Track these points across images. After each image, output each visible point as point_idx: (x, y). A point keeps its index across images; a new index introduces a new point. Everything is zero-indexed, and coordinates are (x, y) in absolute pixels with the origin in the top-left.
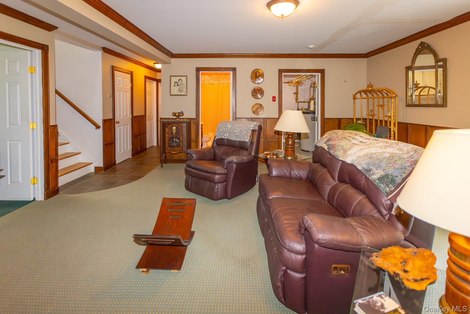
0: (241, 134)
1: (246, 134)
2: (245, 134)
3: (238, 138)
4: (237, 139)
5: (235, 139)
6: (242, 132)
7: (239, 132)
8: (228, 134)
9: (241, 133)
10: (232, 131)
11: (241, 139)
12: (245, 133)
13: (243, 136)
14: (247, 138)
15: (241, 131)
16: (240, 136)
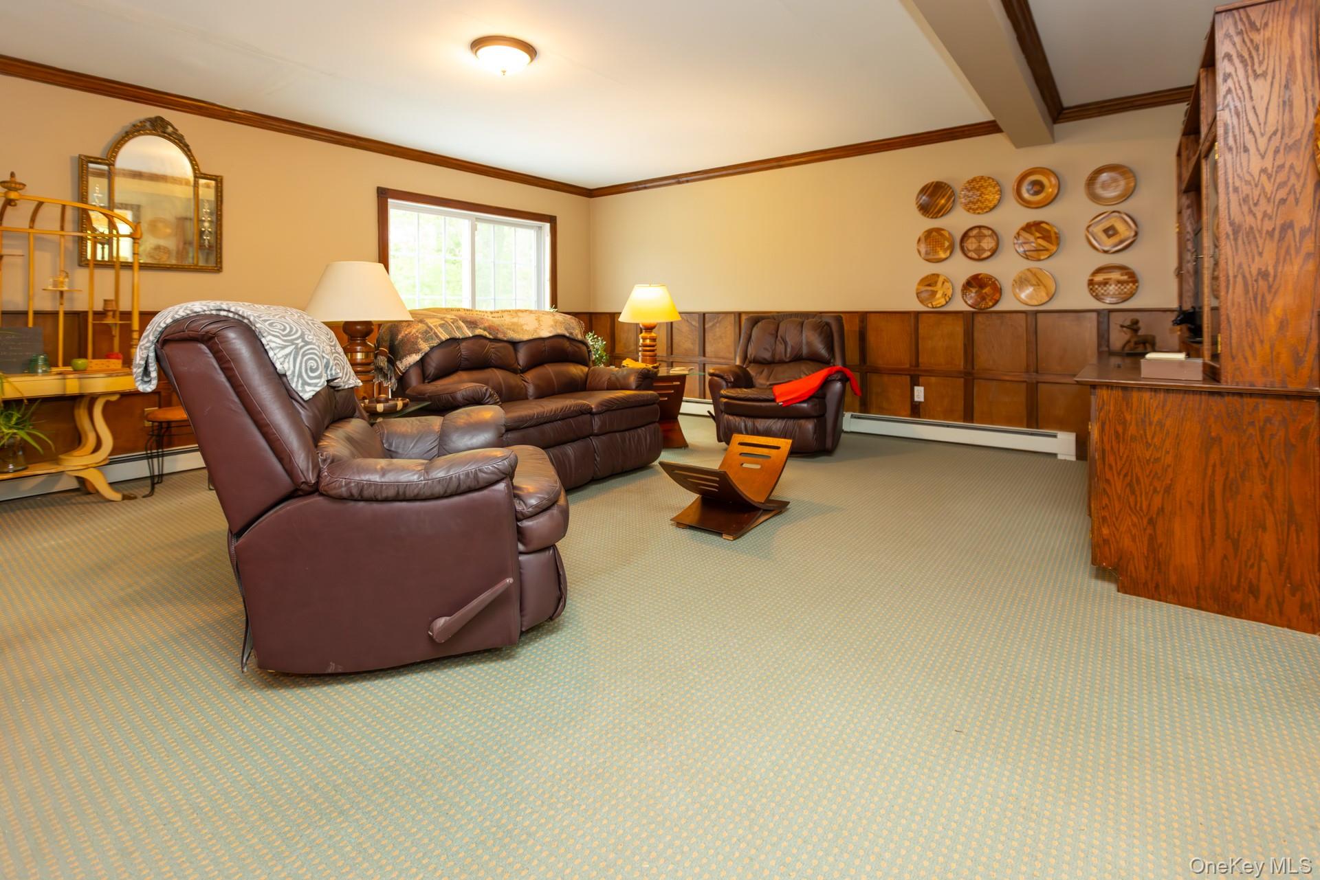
16: (311, 368)
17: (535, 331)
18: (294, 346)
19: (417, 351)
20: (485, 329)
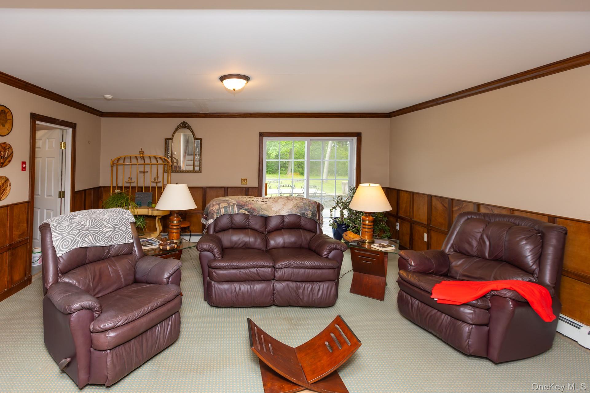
0: (116, 232)
1: (126, 230)
2: (124, 232)
3: (111, 240)
4: (110, 242)
5: (107, 243)
6: (117, 229)
7: (112, 230)
8: (90, 237)
9: (114, 230)
10: (98, 229)
11: (116, 241)
12: (124, 230)
13: (121, 236)
14: (129, 236)
15: (114, 227)
16: (115, 237)
17: (278, 211)
18: (114, 229)
19: (212, 218)
20: (246, 210)
